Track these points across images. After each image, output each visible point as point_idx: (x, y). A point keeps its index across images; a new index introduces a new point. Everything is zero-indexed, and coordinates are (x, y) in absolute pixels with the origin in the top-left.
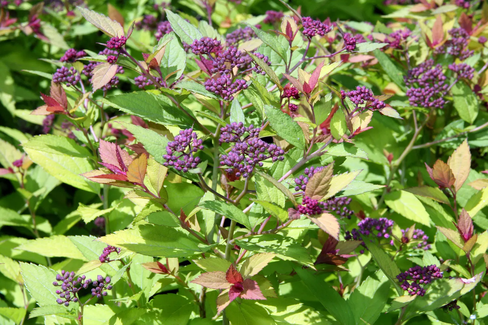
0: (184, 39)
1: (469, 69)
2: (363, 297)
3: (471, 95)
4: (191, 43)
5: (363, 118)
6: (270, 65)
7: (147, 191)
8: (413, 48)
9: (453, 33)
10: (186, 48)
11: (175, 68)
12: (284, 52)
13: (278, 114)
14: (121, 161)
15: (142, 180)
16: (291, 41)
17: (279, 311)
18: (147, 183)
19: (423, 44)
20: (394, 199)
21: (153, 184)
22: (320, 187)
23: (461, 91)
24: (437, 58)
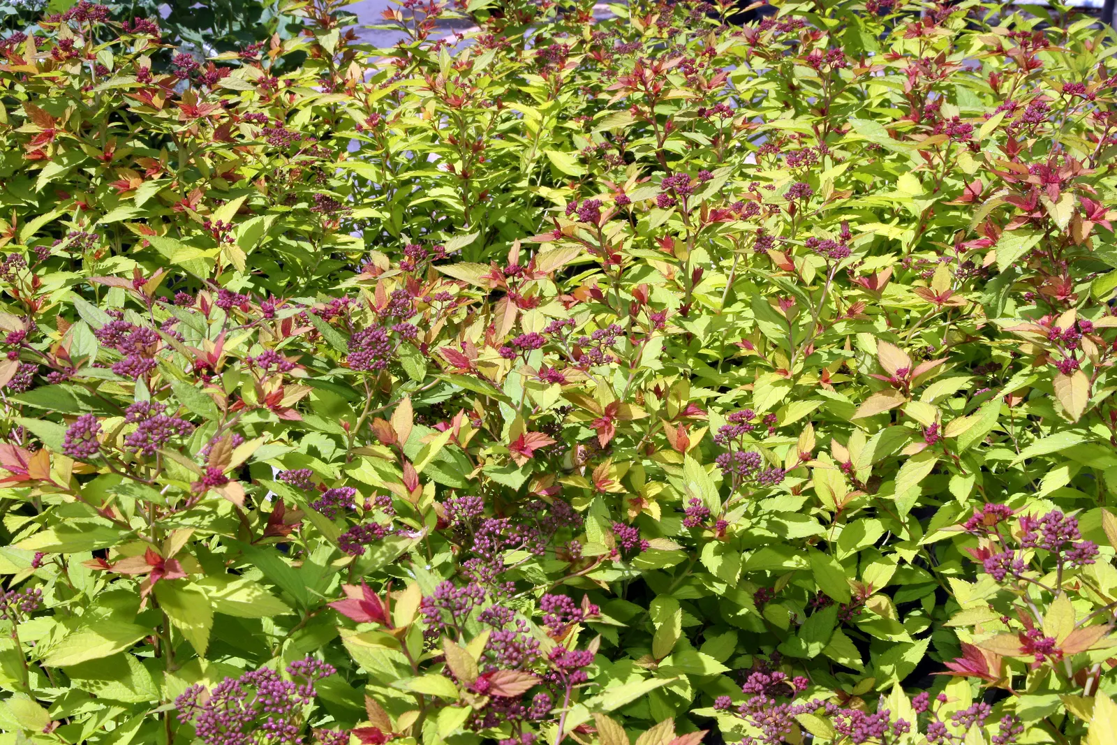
0: (95, 326)
1: (412, 328)
2: (315, 565)
3: (419, 355)
4: (100, 328)
5: (274, 383)
6: (183, 340)
7: (55, 485)
8: (356, 314)
9: (396, 295)
10: (98, 335)
11: (87, 356)
12: (202, 327)
13: (186, 388)
14: (20, 460)
15: (48, 475)
16: (207, 315)
17: (218, 590)
18: (54, 476)
19: (368, 310)
20: (354, 468)
21: (62, 477)
22: (223, 457)
23: (408, 352)
24: (383, 321)
